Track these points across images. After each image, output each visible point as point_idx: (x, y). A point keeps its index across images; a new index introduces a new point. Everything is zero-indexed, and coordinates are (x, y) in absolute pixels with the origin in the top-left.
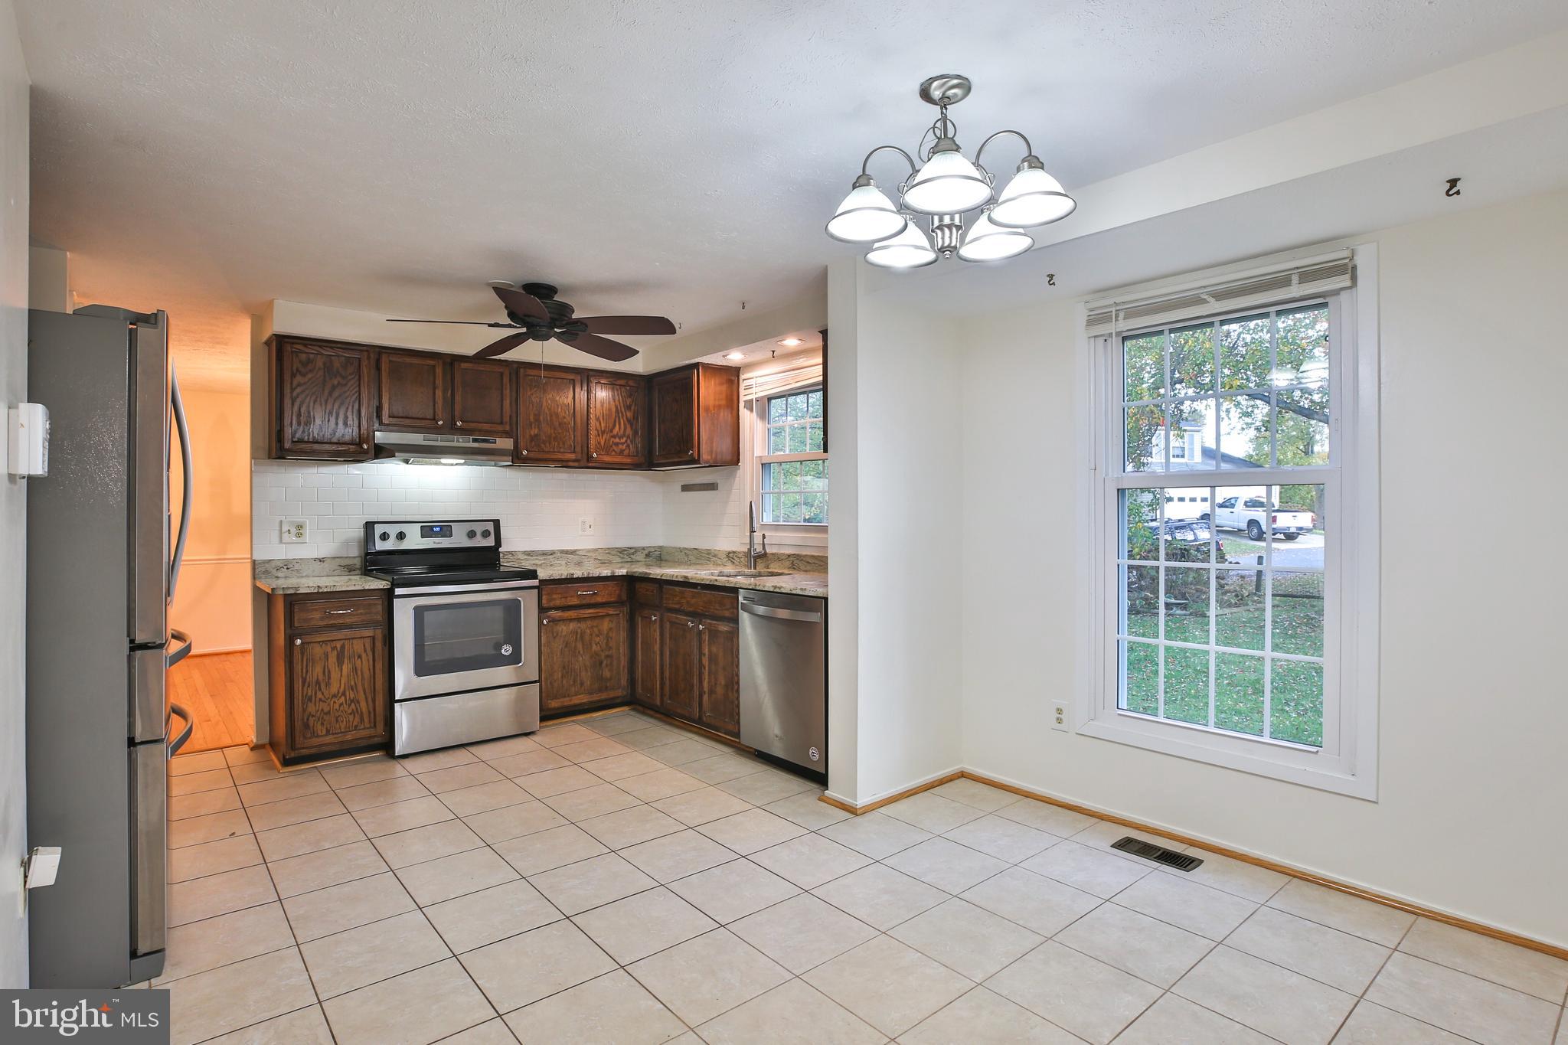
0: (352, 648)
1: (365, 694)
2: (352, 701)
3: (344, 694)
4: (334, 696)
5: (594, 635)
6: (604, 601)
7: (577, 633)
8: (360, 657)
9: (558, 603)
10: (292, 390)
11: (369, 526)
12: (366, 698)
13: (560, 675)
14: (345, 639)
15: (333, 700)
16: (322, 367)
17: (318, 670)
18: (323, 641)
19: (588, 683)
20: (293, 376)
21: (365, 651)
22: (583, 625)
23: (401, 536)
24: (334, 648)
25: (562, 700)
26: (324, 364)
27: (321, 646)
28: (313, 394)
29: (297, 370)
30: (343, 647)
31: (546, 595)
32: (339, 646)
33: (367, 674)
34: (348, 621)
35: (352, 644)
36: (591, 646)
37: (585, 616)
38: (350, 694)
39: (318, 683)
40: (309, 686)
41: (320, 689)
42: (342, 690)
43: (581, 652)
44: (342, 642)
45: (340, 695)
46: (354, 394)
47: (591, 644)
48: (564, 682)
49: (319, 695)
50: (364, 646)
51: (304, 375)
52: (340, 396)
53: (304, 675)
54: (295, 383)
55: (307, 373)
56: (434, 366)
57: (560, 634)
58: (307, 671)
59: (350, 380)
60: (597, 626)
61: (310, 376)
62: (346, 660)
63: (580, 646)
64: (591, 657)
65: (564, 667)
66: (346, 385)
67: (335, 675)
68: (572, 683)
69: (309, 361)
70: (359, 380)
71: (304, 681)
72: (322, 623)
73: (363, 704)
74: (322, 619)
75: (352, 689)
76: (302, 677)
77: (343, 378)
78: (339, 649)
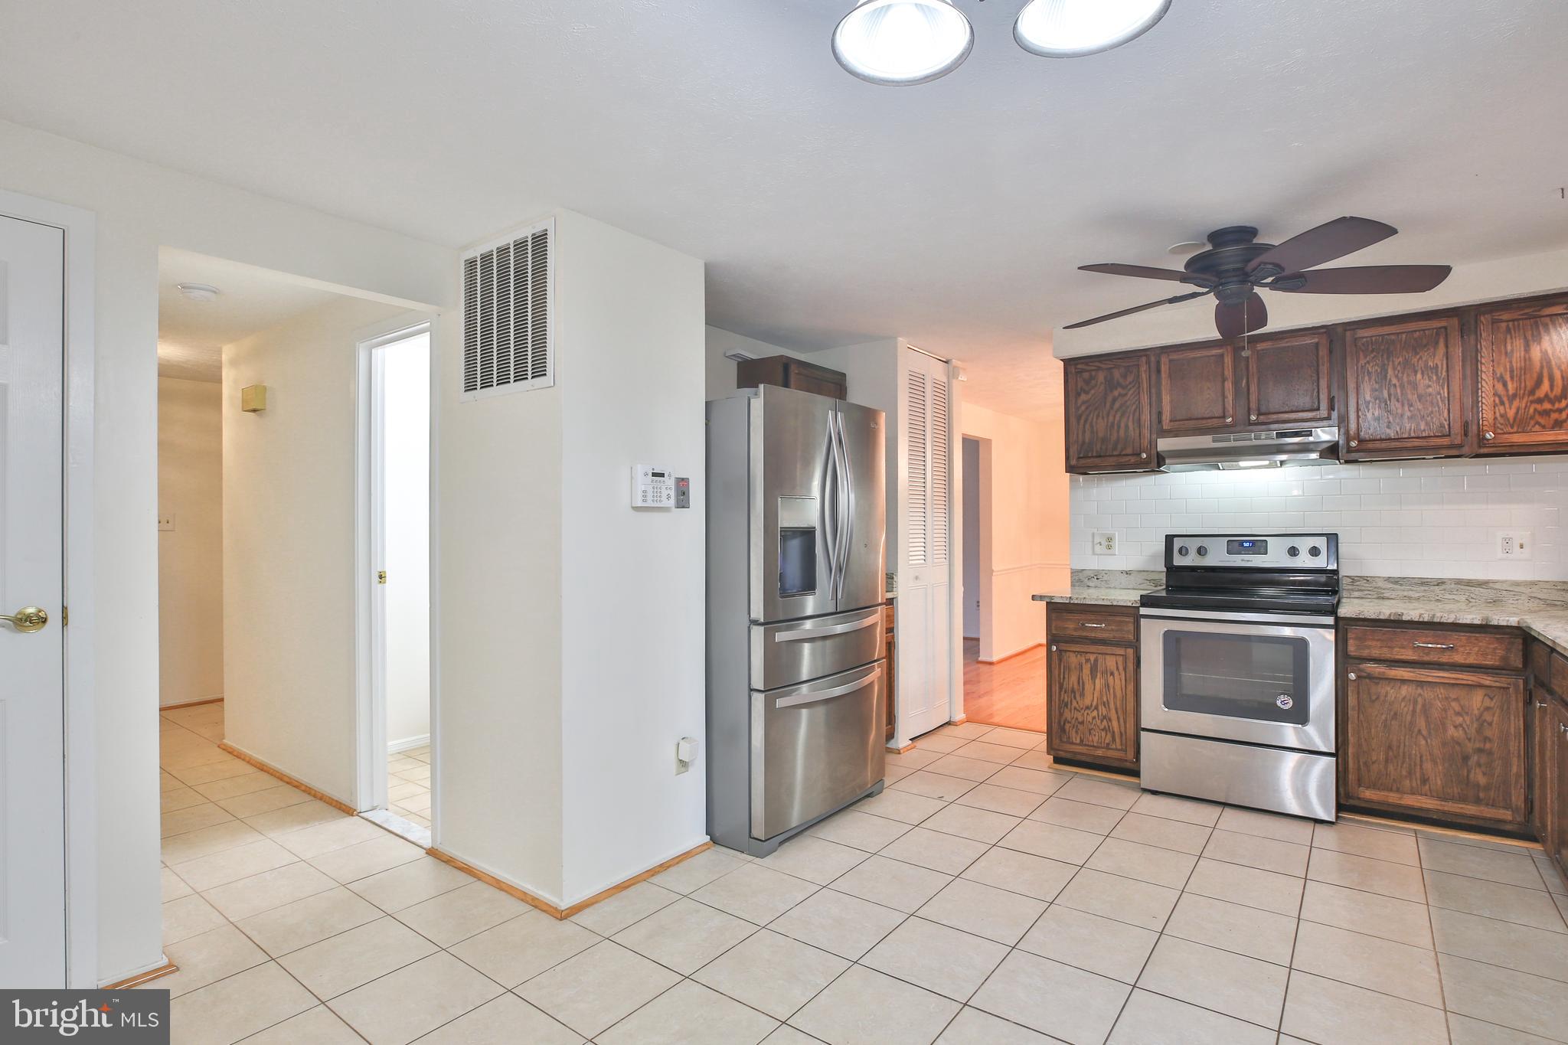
0: (1105, 663)
1: (1117, 713)
2: (1105, 717)
3: (1096, 708)
4: (1087, 708)
5: (1450, 713)
6: (1468, 662)
7: (1415, 702)
8: (1112, 674)
9: (1376, 653)
10: (1078, 408)
11: (1169, 539)
12: (1118, 718)
13: (1382, 757)
14: (1099, 654)
15: (1086, 712)
16: (1104, 382)
17: (1074, 679)
18: (1078, 652)
19: (1437, 782)
20: (1078, 395)
21: (1117, 668)
22: (1428, 693)
23: (1201, 551)
24: (1088, 660)
25: (1386, 793)
26: (1105, 378)
27: (1076, 656)
28: (1096, 409)
29: (1081, 389)
30: (1096, 660)
31: (1355, 639)
32: (1092, 658)
33: (1119, 694)
34: (1099, 635)
35: (1105, 659)
36: (1445, 730)
37: (1430, 679)
38: (1103, 710)
39: (1073, 691)
40: (1065, 692)
41: (1075, 698)
42: (1095, 703)
43: (1424, 732)
44: (1095, 656)
45: (1093, 708)
46: (1134, 403)
47: (1443, 724)
48: (1391, 768)
49: (1074, 704)
50: (1117, 663)
51: (1087, 393)
52: (1121, 407)
53: (1062, 681)
54: (1080, 402)
55: (1090, 390)
56: (1222, 356)
57: (1382, 698)
58: (1064, 678)
59: (1131, 388)
60: (1456, 700)
61: (1093, 392)
62: (1099, 674)
63: (1421, 723)
64: (1444, 744)
65: (1390, 747)
66: (1126, 394)
67: (1088, 687)
68: (1404, 773)
69: (1092, 378)
70: (1139, 387)
71: (1061, 688)
72: (1076, 634)
73: (1115, 723)
74: (1075, 630)
75: (1104, 705)
76: (1060, 683)
77: (1123, 388)
78: (1092, 662)
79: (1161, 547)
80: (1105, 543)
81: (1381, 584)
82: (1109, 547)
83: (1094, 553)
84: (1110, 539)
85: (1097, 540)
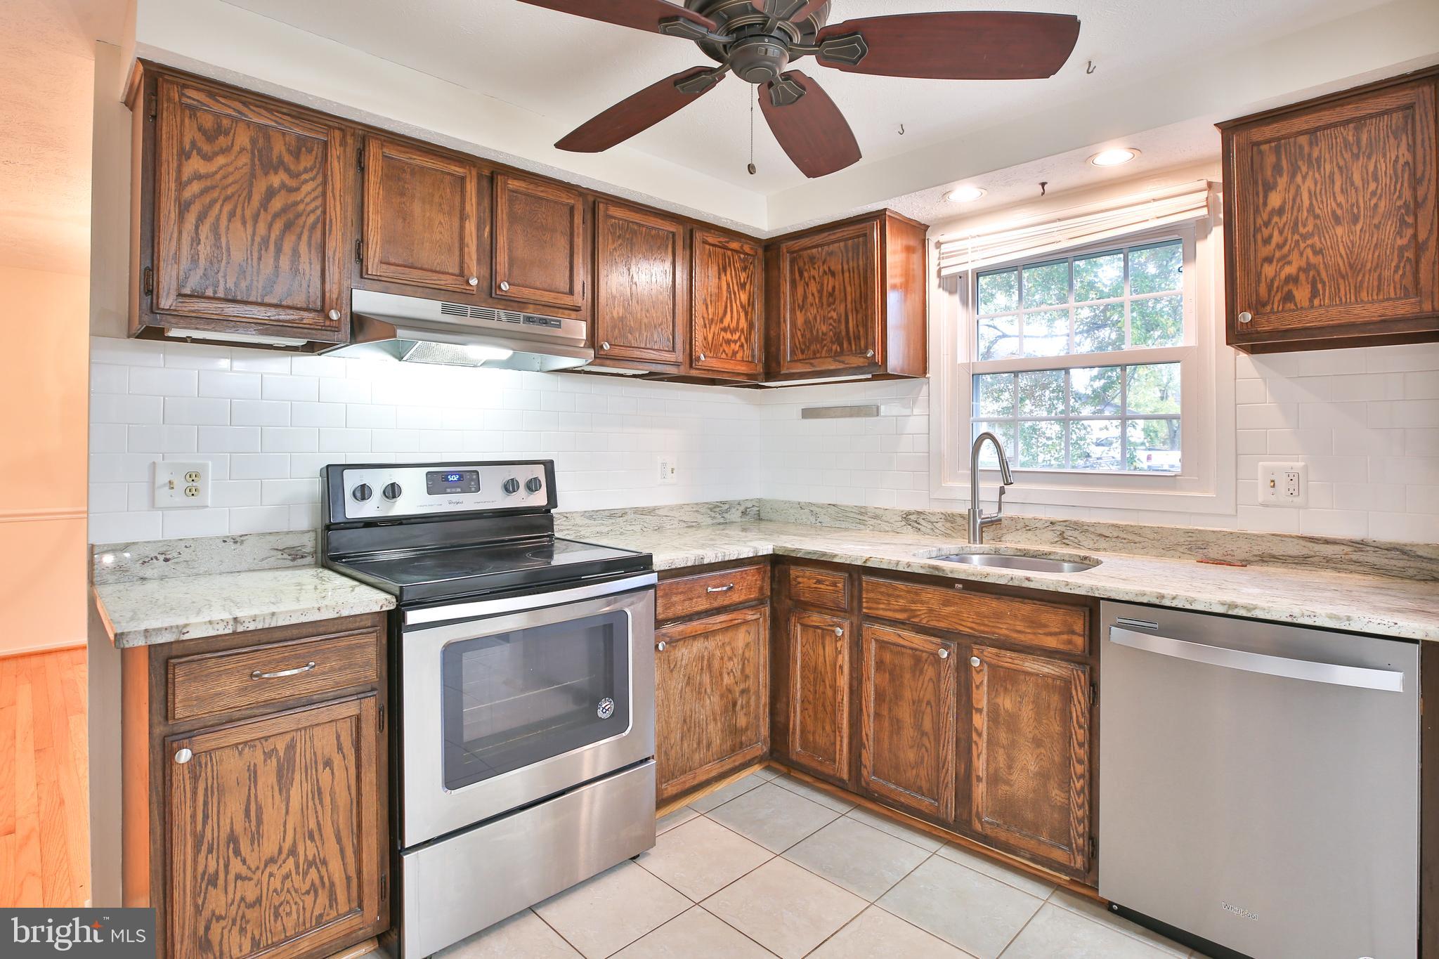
0: (313, 746)
1: (339, 840)
2: (311, 864)
3: (293, 852)
4: (272, 860)
5: (726, 658)
6: (741, 599)
7: (703, 657)
8: (328, 763)
9: (679, 610)
10: (181, 186)
11: (333, 474)
12: (342, 851)
13: (679, 736)
14: (297, 730)
15: (268, 870)
16: (249, 147)
17: (234, 808)
18: (245, 743)
19: (717, 741)
20: (184, 155)
21: (340, 748)
22: (711, 644)
23: (392, 492)
24: (268, 755)
25: (683, 778)
26: (253, 142)
27: (240, 753)
28: (227, 199)
29: (193, 143)
30: (291, 747)
31: (662, 597)
32: (281, 745)
33: (343, 798)
34: (302, 689)
35: (311, 739)
36: (722, 680)
37: (715, 628)
38: (308, 850)
39: (233, 839)
40: (210, 851)
41: (237, 852)
42: (287, 846)
43: (709, 691)
44: (288, 737)
45: (284, 856)
46: (313, 211)
47: (721, 674)
48: (685, 745)
49: (236, 866)
50: (338, 737)
51: (207, 158)
52: (284, 210)
53: (199, 827)
54: (188, 170)
55: (216, 154)
56: (463, 179)
57: (679, 663)
58: (206, 817)
59: (306, 181)
60: (730, 643)
61: (221, 160)
62: (297, 777)
63: (706, 679)
64: (722, 696)
65: (685, 721)
66: (297, 189)
67: (272, 815)
68: (695, 746)
69: (219, 131)
70: (325, 183)
71: (198, 841)
72: (243, 701)
73: (335, 866)
74: (243, 691)
75: (312, 838)
76: (194, 833)
77: (294, 176)
78: (281, 754)
79: (314, 487)
80: (181, 484)
81: (579, 521)
82: (192, 492)
83: (153, 505)
84: (193, 476)
85: (163, 478)
